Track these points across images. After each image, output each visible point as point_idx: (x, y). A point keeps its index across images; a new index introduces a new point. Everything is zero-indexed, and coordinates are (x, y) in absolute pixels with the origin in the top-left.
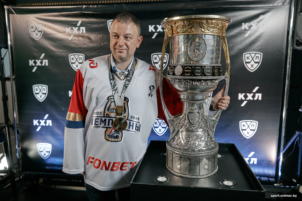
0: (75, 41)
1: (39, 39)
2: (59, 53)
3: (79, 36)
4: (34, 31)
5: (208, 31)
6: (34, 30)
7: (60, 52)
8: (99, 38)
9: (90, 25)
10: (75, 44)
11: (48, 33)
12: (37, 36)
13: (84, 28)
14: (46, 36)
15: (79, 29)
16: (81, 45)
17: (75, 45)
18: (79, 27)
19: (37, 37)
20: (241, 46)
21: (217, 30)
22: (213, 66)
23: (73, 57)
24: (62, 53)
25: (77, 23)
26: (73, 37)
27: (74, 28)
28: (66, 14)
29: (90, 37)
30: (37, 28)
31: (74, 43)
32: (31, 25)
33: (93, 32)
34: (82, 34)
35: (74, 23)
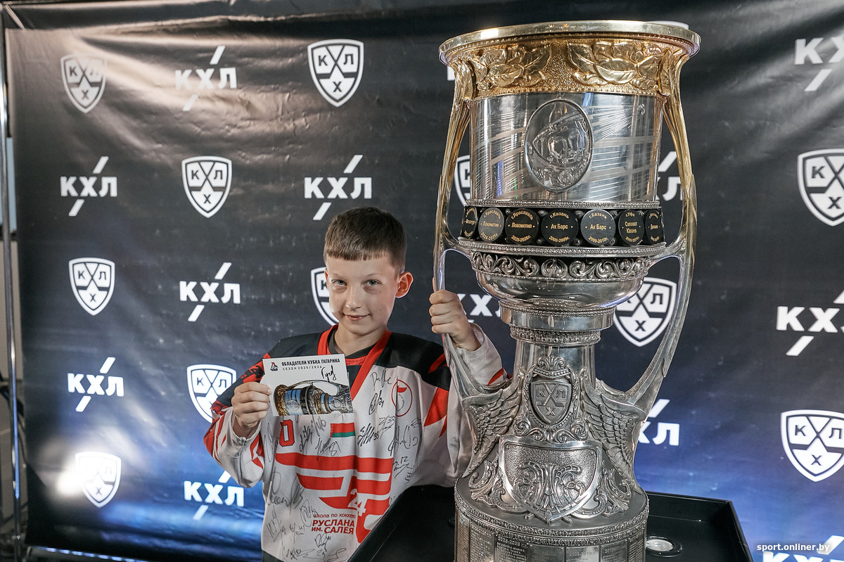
0: (203, 116)
1: (93, 110)
2: (153, 154)
3: (216, 99)
4: (78, 84)
5: (597, 80)
6: (77, 79)
7: (155, 150)
8: (281, 104)
9: (250, 60)
10: (203, 126)
11: (121, 88)
12: (85, 99)
13: (232, 71)
14: (115, 99)
15: (216, 76)
16: (222, 128)
17: (204, 129)
18: (217, 68)
19: (85, 102)
20: (788, 128)
21: (635, 76)
22: (619, 211)
23: (195, 167)
24: (163, 156)
25: (210, 54)
26: (196, 100)
27: (200, 72)
28: (177, 25)
29: (249, 103)
30: (88, 74)
31: (198, 123)
32: (69, 64)
33: (261, 84)
34: (226, 93)
35: (201, 55)
